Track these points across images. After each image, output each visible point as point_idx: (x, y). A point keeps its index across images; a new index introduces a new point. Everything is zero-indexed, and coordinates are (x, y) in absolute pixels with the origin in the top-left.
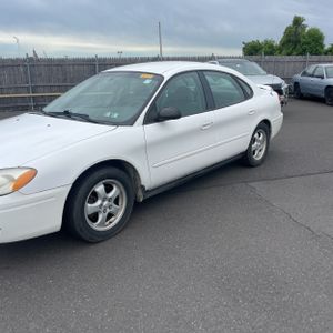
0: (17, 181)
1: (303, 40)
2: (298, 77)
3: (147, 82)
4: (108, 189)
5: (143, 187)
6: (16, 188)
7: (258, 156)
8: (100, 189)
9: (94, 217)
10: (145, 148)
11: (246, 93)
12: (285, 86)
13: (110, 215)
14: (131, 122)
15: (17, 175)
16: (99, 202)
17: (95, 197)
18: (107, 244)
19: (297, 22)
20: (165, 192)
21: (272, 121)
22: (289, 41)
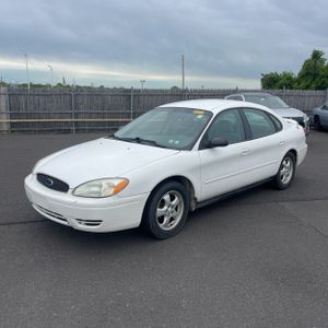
0: (117, 187)
1: (321, 73)
2: (319, 110)
3: (200, 117)
4: (172, 198)
5: (195, 199)
6: (115, 193)
7: (286, 180)
8: (167, 197)
9: (161, 219)
10: (200, 168)
11: (277, 127)
12: (306, 119)
13: (172, 219)
14: (190, 148)
15: (116, 183)
16: (165, 208)
17: (163, 203)
18: (171, 241)
19: (316, 55)
20: (203, 208)
21: (298, 150)
22: (307, 74)
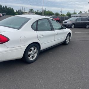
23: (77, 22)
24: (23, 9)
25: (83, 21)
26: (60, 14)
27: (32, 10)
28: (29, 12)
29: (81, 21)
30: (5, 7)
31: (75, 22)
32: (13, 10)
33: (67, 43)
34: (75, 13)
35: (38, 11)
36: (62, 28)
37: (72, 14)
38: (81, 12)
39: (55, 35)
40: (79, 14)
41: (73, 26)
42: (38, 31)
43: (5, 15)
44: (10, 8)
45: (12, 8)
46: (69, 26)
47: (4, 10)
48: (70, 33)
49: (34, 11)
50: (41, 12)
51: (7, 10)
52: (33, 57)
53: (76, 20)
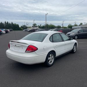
23: (80, 33)
24: (27, 25)
25: (85, 33)
26: (62, 27)
27: (35, 24)
28: (33, 26)
29: (83, 32)
30: (11, 23)
31: (78, 33)
32: (18, 26)
33: (75, 51)
34: (76, 25)
35: (41, 25)
36: (70, 40)
37: (73, 26)
38: (81, 24)
39: (66, 45)
40: (79, 25)
41: (76, 37)
42: (54, 42)
43: (12, 31)
44: (15, 24)
45: (17, 24)
46: (72, 37)
47: (11, 26)
48: (76, 43)
49: (37, 26)
50: (44, 26)
51: (13, 26)
52: (51, 62)
53: (79, 31)
